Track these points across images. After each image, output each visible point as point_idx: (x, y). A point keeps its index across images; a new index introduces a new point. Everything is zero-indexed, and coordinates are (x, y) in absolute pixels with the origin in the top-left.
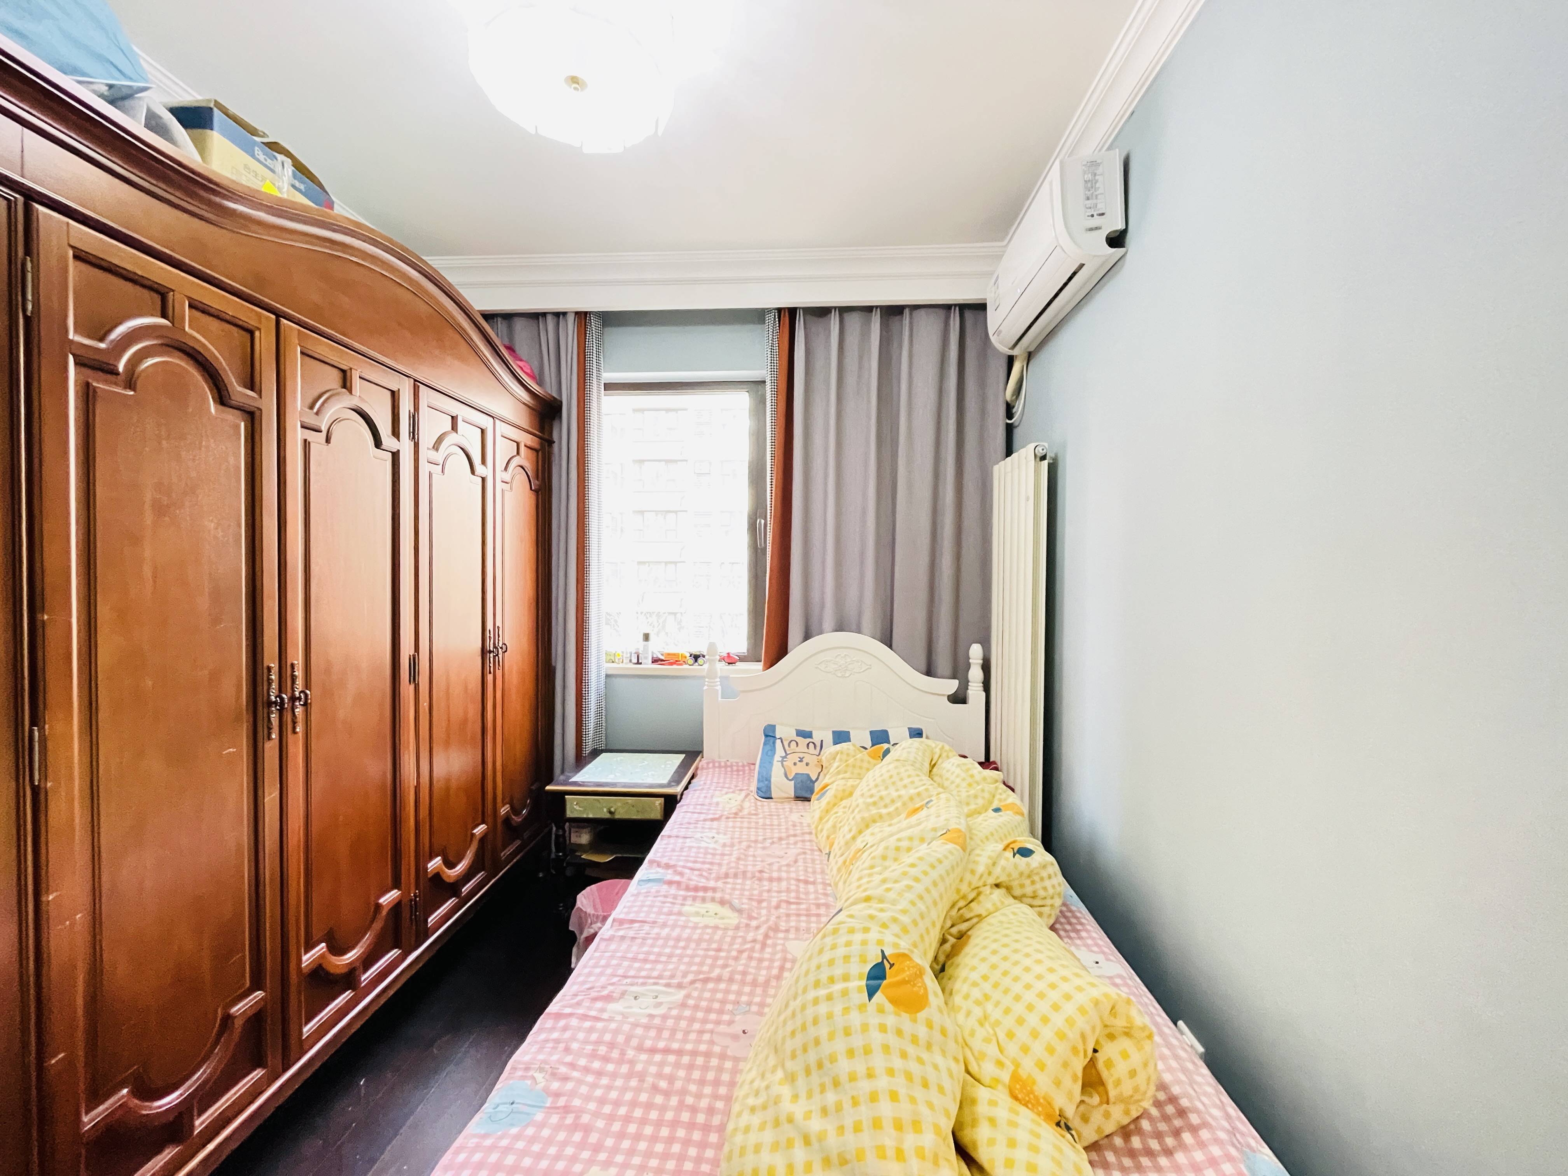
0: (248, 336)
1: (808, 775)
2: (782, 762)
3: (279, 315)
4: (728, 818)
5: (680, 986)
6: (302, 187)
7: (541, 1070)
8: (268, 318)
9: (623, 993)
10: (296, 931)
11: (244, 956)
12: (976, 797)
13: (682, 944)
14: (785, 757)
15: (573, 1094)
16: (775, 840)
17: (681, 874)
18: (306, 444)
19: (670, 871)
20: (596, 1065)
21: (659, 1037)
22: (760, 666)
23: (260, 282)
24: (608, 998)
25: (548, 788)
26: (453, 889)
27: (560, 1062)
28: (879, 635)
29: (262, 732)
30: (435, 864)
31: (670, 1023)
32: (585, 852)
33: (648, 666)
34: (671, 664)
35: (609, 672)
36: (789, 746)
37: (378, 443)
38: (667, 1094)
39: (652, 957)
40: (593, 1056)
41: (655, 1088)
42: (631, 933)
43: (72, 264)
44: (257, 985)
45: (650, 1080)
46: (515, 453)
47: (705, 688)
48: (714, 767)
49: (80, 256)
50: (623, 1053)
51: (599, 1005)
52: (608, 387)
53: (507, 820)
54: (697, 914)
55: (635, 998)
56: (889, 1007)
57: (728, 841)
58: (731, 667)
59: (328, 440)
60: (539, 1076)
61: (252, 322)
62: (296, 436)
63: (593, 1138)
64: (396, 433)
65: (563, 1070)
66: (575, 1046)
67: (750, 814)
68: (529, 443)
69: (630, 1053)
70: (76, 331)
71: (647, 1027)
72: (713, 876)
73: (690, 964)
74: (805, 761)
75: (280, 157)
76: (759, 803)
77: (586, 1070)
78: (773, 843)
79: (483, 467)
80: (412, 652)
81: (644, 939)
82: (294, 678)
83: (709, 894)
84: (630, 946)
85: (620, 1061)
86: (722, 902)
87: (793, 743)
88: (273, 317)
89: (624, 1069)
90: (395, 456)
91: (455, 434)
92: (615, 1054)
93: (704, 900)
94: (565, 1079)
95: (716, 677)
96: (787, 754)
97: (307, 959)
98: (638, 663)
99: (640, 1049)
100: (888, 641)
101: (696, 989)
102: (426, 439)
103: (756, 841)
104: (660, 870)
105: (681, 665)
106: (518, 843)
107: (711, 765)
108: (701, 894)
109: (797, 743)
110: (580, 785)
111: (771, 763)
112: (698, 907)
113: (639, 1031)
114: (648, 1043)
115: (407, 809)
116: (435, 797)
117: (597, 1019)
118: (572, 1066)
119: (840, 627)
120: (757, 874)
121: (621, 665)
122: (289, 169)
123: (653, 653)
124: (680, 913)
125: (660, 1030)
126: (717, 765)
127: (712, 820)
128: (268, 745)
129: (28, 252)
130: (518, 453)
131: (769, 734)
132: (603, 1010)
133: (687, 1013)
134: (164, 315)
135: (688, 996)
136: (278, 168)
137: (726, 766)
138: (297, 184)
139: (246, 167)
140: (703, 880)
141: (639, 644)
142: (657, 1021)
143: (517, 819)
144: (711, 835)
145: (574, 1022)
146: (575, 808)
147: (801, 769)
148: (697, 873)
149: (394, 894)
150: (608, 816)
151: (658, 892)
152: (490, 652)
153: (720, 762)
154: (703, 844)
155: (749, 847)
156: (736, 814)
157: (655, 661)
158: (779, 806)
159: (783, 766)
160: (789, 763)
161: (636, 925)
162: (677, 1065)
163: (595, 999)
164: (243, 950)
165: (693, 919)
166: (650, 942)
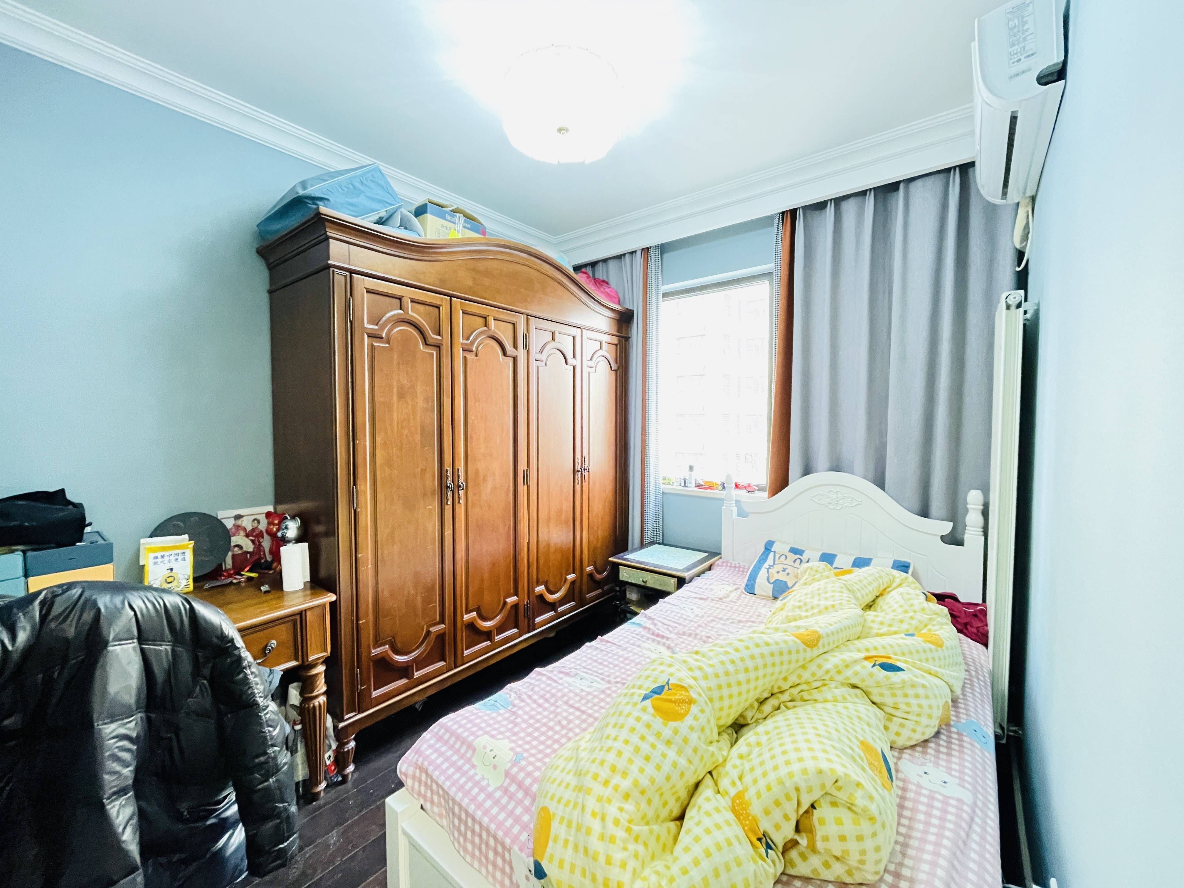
0: (437, 310)
1: (786, 582)
2: (768, 569)
3: (451, 296)
4: (713, 600)
5: (609, 682)
6: (469, 226)
7: (516, 693)
8: (445, 299)
9: (576, 674)
10: (462, 603)
11: (435, 606)
12: (901, 621)
13: (627, 662)
14: (772, 566)
15: (520, 708)
16: (735, 621)
17: (655, 625)
18: (465, 358)
19: (650, 622)
20: (541, 701)
21: (579, 701)
22: (765, 494)
23: (443, 282)
24: (567, 674)
25: (610, 559)
26: (552, 606)
27: (525, 693)
28: (871, 475)
29: (445, 501)
30: (540, 589)
31: (590, 697)
32: (634, 605)
33: (692, 488)
34: (706, 488)
35: (666, 491)
36: (779, 558)
37: (505, 353)
38: (563, 727)
39: (605, 663)
40: (542, 697)
41: (559, 722)
42: (603, 648)
43: (366, 294)
44: (442, 621)
45: (559, 718)
46: (599, 348)
47: (723, 507)
48: (727, 566)
49: (369, 291)
50: (556, 701)
51: (561, 675)
52: (665, 295)
53: (591, 575)
54: (649, 649)
55: (581, 679)
56: (651, 710)
57: (700, 614)
58: (750, 494)
59: (477, 355)
60: (513, 695)
61: (438, 303)
62: (460, 354)
63: (516, 729)
64: (515, 346)
65: (524, 696)
66: (536, 689)
67: (731, 601)
68: (609, 341)
69: (560, 703)
70: (368, 323)
71: (576, 695)
72: (676, 631)
73: (623, 673)
74: (787, 571)
75: (458, 215)
76: (743, 596)
77: (535, 701)
78: (733, 623)
79: (574, 360)
80: (526, 468)
81: (608, 653)
82: (459, 476)
83: (664, 640)
84: (598, 654)
85: (553, 705)
86: (669, 647)
87: (784, 557)
88: (449, 298)
89: (552, 708)
90: (515, 359)
91: (553, 342)
92: (552, 700)
93: (659, 642)
94: (523, 701)
95: (732, 500)
96: (774, 564)
97: (466, 617)
98: (685, 486)
99: (566, 703)
100: (880, 483)
101: (616, 686)
102: (534, 349)
103: (721, 619)
104: (645, 619)
105: (714, 490)
106: (600, 591)
107: (725, 564)
108: (659, 639)
109: (786, 557)
110: (629, 561)
111: (760, 568)
112: (653, 646)
113: (571, 695)
114: (571, 702)
115: (522, 555)
116: (540, 552)
117: (555, 681)
118: (530, 697)
119: (836, 467)
120: (704, 638)
121: (674, 487)
122: (463, 218)
123: (696, 480)
124: (639, 646)
125: (582, 698)
126: (729, 564)
127: (701, 599)
128: (447, 507)
129: (351, 295)
130: (601, 348)
131: (768, 547)
132: (561, 679)
133: (602, 696)
134: (401, 309)
135: (609, 688)
136: (457, 221)
137: (735, 567)
138: (466, 225)
139: (442, 226)
140: (668, 633)
141: (686, 474)
142: (583, 694)
143: (598, 577)
144: (692, 607)
145: (544, 678)
146: (625, 575)
147: (782, 577)
148: (665, 626)
149: (515, 598)
150: (643, 584)
151: (635, 631)
152: (578, 471)
153: (731, 563)
154: (683, 612)
155: (713, 621)
156: (721, 599)
157: (698, 486)
158: (758, 601)
159: (768, 572)
160: (773, 571)
161: (610, 644)
162: (578, 718)
163: (561, 672)
164: (436, 602)
165: (645, 652)
166: (610, 655)
